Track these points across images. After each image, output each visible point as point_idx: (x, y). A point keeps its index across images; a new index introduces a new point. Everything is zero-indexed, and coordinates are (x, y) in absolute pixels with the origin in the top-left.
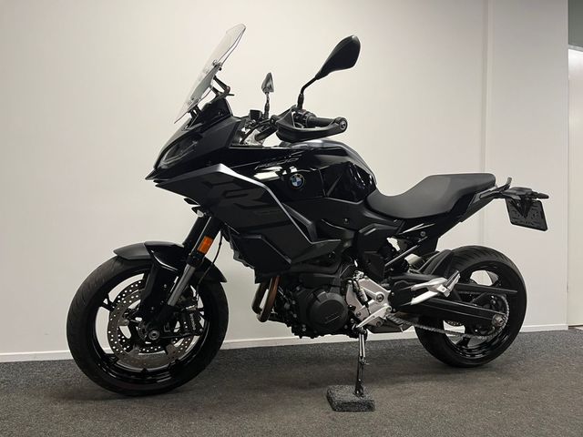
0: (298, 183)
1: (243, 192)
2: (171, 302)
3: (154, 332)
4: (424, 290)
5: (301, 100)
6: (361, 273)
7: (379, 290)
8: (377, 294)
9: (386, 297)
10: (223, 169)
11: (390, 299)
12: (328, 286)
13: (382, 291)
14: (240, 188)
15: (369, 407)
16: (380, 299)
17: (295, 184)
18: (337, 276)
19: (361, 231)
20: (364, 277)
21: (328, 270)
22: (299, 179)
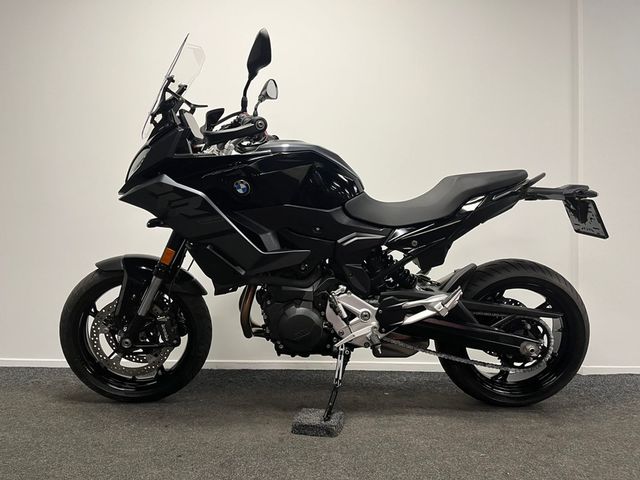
0: (243, 189)
1: (184, 202)
2: (142, 311)
3: (127, 340)
4: (421, 308)
5: (244, 103)
6: (342, 287)
7: (364, 307)
8: (361, 311)
9: (373, 315)
10: (167, 180)
11: (378, 316)
12: (298, 299)
13: (368, 308)
14: (179, 197)
15: (329, 432)
16: (366, 316)
17: (240, 191)
18: (310, 290)
19: (339, 241)
20: (346, 292)
21: (300, 283)
22: (243, 186)
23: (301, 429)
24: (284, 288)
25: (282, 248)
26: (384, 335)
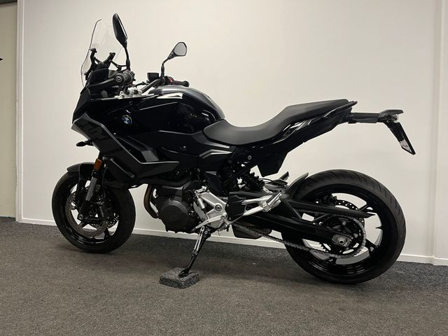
0: (128, 121)
2: (88, 198)
4: (256, 205)
6: (204, 188)
8: (216, 205)
9: (223, 208)
10: (86, 116)
11: (227, 209)
13: (220, 202)
15: (179, 286)
16: (218, 208)
17: (126, 122)
18: (181, 188)
19: (200, 156)
20: (206, 191)
21: (174, 184)
22: (127, 119)
23: (164, 281)
24: (164, 187)
25: (160, 160)
26: (230, 222)
